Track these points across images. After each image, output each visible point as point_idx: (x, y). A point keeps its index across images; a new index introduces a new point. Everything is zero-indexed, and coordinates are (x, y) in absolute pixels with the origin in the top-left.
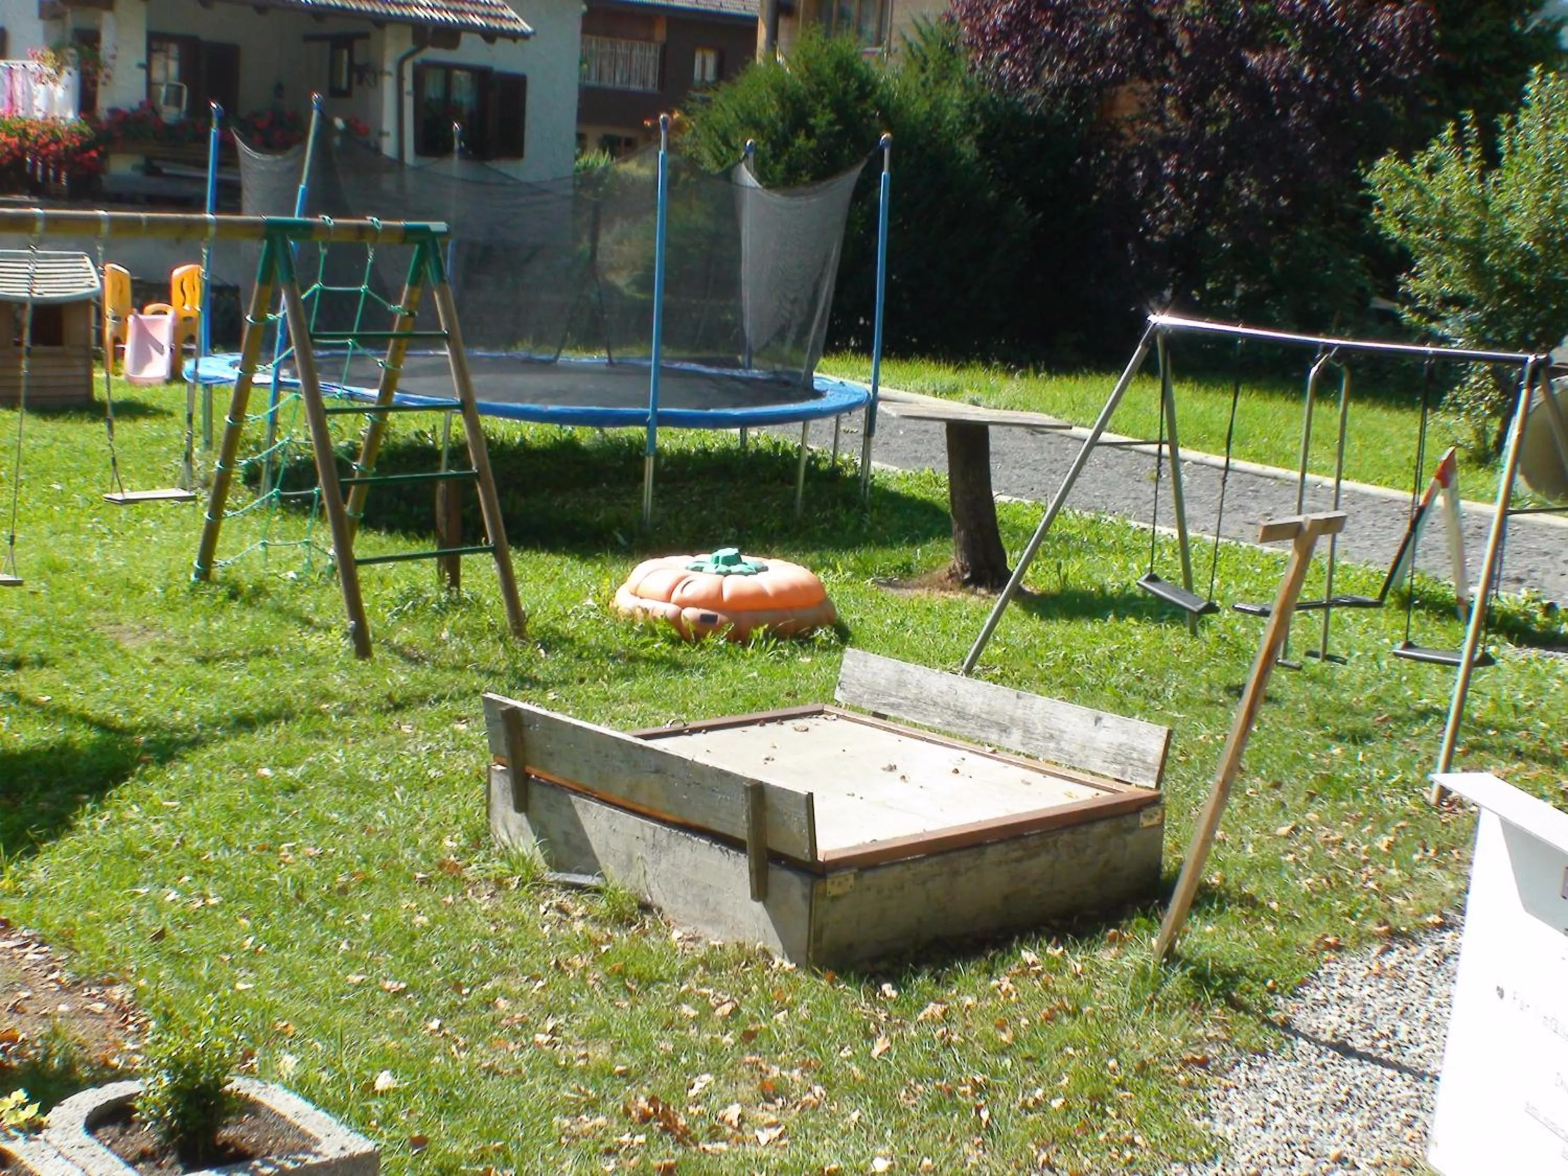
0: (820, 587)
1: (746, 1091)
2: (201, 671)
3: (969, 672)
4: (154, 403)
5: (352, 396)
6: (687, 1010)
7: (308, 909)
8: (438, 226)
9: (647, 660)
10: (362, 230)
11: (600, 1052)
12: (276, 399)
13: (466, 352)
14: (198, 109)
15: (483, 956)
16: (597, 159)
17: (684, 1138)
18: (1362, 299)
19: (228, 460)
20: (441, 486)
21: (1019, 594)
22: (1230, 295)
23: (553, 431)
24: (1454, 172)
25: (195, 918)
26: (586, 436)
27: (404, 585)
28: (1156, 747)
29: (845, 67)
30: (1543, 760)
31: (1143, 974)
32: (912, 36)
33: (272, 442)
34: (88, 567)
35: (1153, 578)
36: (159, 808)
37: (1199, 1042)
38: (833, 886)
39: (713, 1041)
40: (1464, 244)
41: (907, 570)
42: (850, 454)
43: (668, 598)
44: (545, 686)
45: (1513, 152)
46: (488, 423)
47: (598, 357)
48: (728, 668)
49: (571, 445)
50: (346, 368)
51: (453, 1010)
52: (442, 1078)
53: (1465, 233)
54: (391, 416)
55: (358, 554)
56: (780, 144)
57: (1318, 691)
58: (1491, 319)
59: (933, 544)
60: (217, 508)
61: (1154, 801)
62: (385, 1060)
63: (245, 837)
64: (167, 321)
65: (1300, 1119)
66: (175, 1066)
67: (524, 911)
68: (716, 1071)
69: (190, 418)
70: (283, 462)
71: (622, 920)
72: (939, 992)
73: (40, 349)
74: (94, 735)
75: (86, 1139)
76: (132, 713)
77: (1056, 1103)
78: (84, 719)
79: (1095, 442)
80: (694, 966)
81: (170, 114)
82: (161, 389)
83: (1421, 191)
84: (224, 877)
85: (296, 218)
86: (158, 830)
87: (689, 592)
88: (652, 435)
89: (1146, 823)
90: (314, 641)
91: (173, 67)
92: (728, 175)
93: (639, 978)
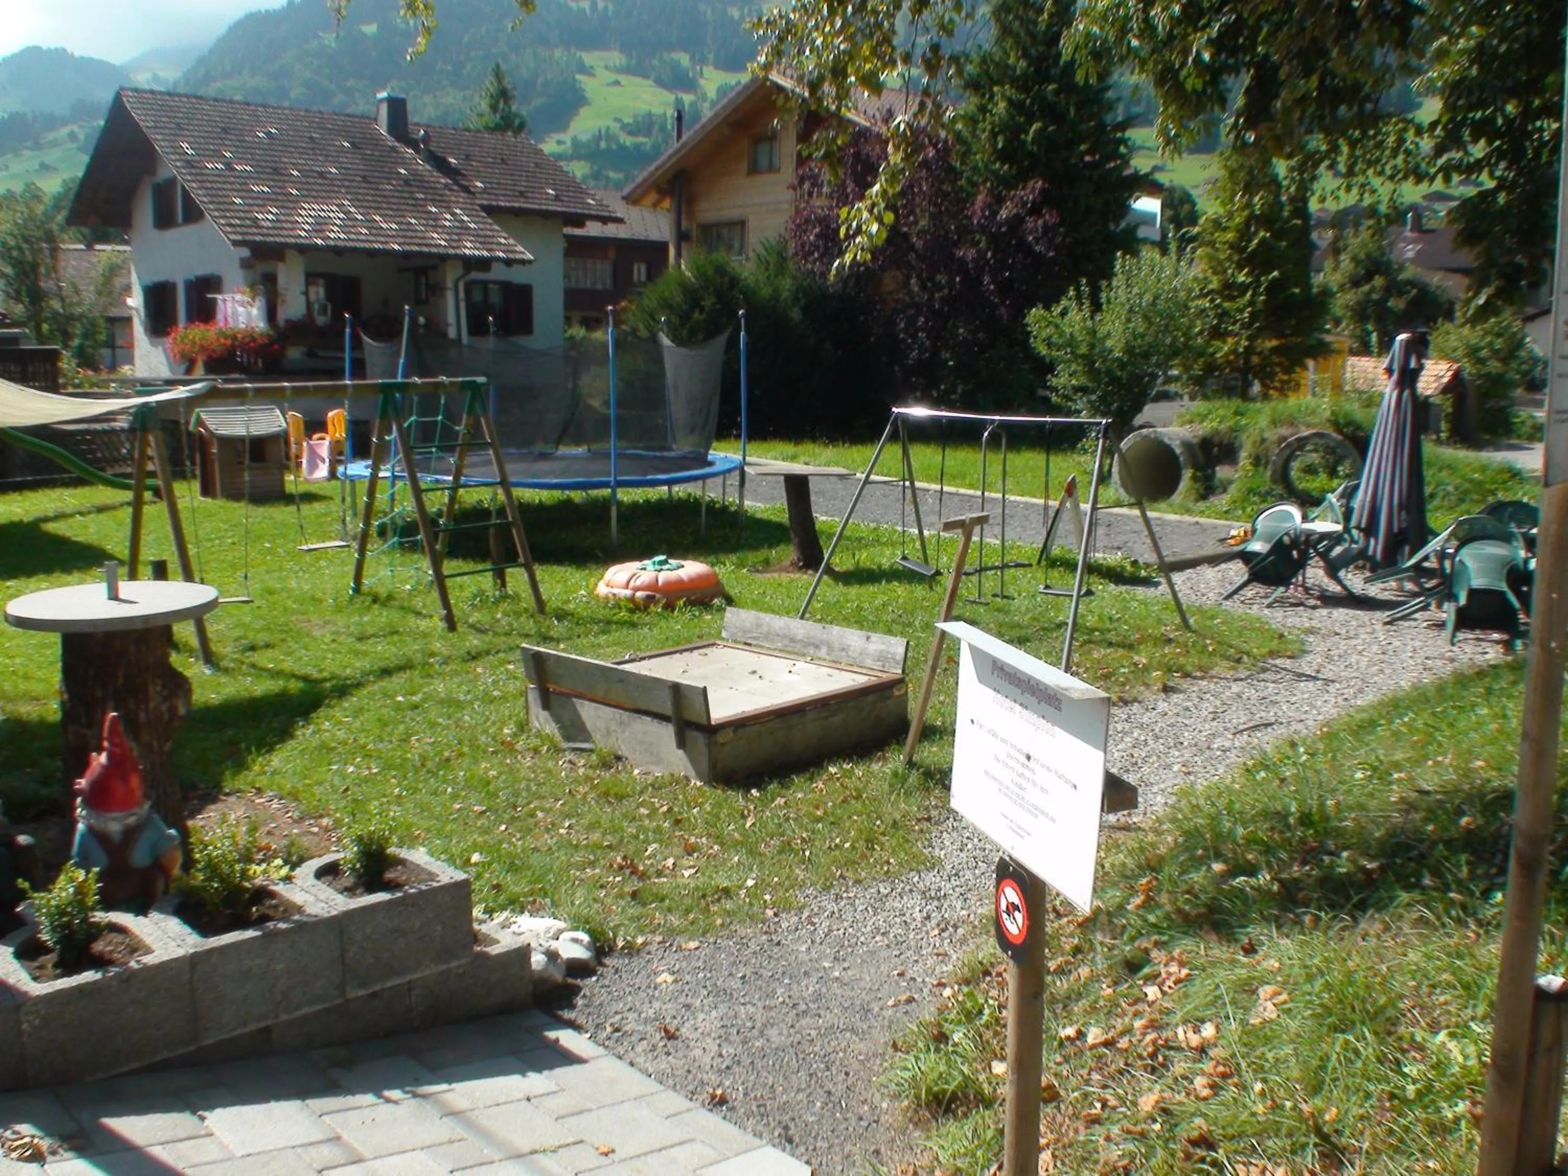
0: (715, 575)
1: (678, 851)
2: (359, 646)
3: (802, 618)
4: (321, 493)
5: (437, 481)
6: (644, 811)
7: (429, 772)
8: (481, 379)
9: (616, 623)
10: (438, 385)
11: (596, 836)
12: (393, 485)
13: (502, 451)
14: (337, 317)
15: (528, 789)
16: (579, 332)
17: (643, 876)
18: (1032, 393)
19: (367, 523)
20: (492, 531)
21: (829, 571)
22: (955, 392)
23: (557, 494)
24: (1075, 316)
25: (366, 780)
26: (577, 496)
27: (474, 589)
28: (901, 650)
29: (721, 270)
30: (1124, 647)
31: (895, 774)
32: (760, 250)
33: (392, 510)
34: (289, 590)
35: (904, 558)
36: (341, 722)
37: (927, 809)
38: (721, 738)
39: (659, 826)
40: (1083, 356)
41: (767, 562)
42: (732, 499)
43: (627, 586)
44: (558, 641)
45: (1109, 302)
46: (517, 492)
47: (581, 450)
48: (663, 624)
49: (569, 502)
50: (433, 464)
51: (513, 819)
52: (509, 854)
53: (1083, 350)
54: (461, 491)
55: (446, 572)
56: (685, 317)
57: (1001, 617)
58: (1102, 399)
59: (782, 547)
60: (362, 551)
61: (901, 681)
62: (475, 847)
63: (390, 735)
64: (326, 443)
65: (981, 845)
66: (359, 839)
67: (550, 764)
68: (661, 842)
69: (343, 500)
70: (400, 522)
71: (606, 766)
72: (784, 792)
73: (254, 465)
74: (301, 685)
75: (316, 882)
76: (321, 671)
77: (847, 845)
78: (294, 676)
79: (867, 481)
80: (646, 788)
81: (321, 320)
82: (326, 484)
83: (1057, 326)
84: (380, 758)
85: (399, 380)
86: (341, 734)
87: (639, 582)
88: (614, 494)
89: (896, 693)
90: (423, 624)
91: (322, 291)
92: (654, 339)
93: (616, 795)
